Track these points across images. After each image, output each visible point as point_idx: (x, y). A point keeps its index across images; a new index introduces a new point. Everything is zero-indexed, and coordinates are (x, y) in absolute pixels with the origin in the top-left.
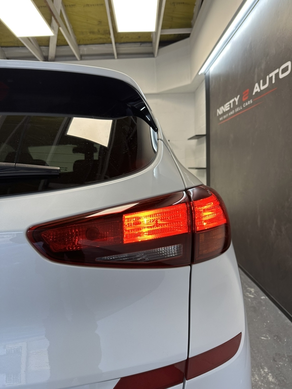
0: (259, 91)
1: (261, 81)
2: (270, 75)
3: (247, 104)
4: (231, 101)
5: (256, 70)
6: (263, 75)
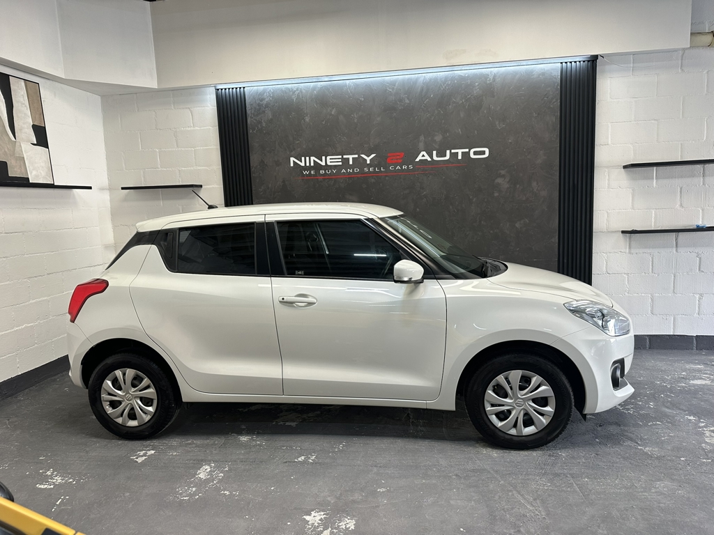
0: (429, 159)
1: (435, 153)
2: (453, 151)
3: (398, 167)
5: (422, 138)
6: (437, 147)
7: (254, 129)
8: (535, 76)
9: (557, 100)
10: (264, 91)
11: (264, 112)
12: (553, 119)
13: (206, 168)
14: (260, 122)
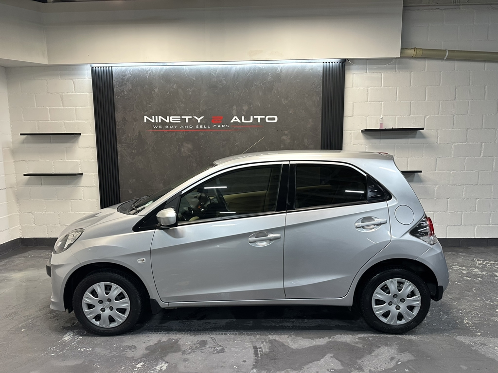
0: (240, 122)
1: (243, 117)
2: (255, 117)
3: (219, 126)
4: (187, 118)
5: (235, 107)
6: (244, 114)
7: (118, 96)
8: (307, 70)
9: (320, 86)
10: (126, 70)
11: (126, 84)
12: (318, 99)
13: (84, 121)
14: (123, 91)
